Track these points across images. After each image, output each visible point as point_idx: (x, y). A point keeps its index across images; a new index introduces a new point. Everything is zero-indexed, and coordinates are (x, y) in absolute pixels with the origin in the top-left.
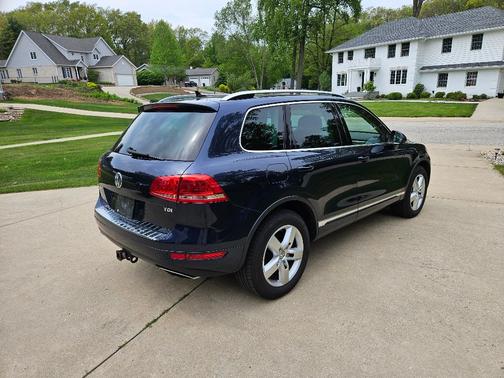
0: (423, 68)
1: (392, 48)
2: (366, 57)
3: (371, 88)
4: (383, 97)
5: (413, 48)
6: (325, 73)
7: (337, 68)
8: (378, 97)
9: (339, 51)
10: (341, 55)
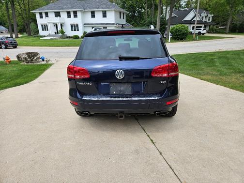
0: (85, 24)
1: (69, 13)
2: (56, 16)
3: (63, 32)
4: (69, 37)
5: (79, 14)
6: (32, 24)
7: (40, 22)
8: (67, 37)
9: (40, 11)
10: (41, 14)
